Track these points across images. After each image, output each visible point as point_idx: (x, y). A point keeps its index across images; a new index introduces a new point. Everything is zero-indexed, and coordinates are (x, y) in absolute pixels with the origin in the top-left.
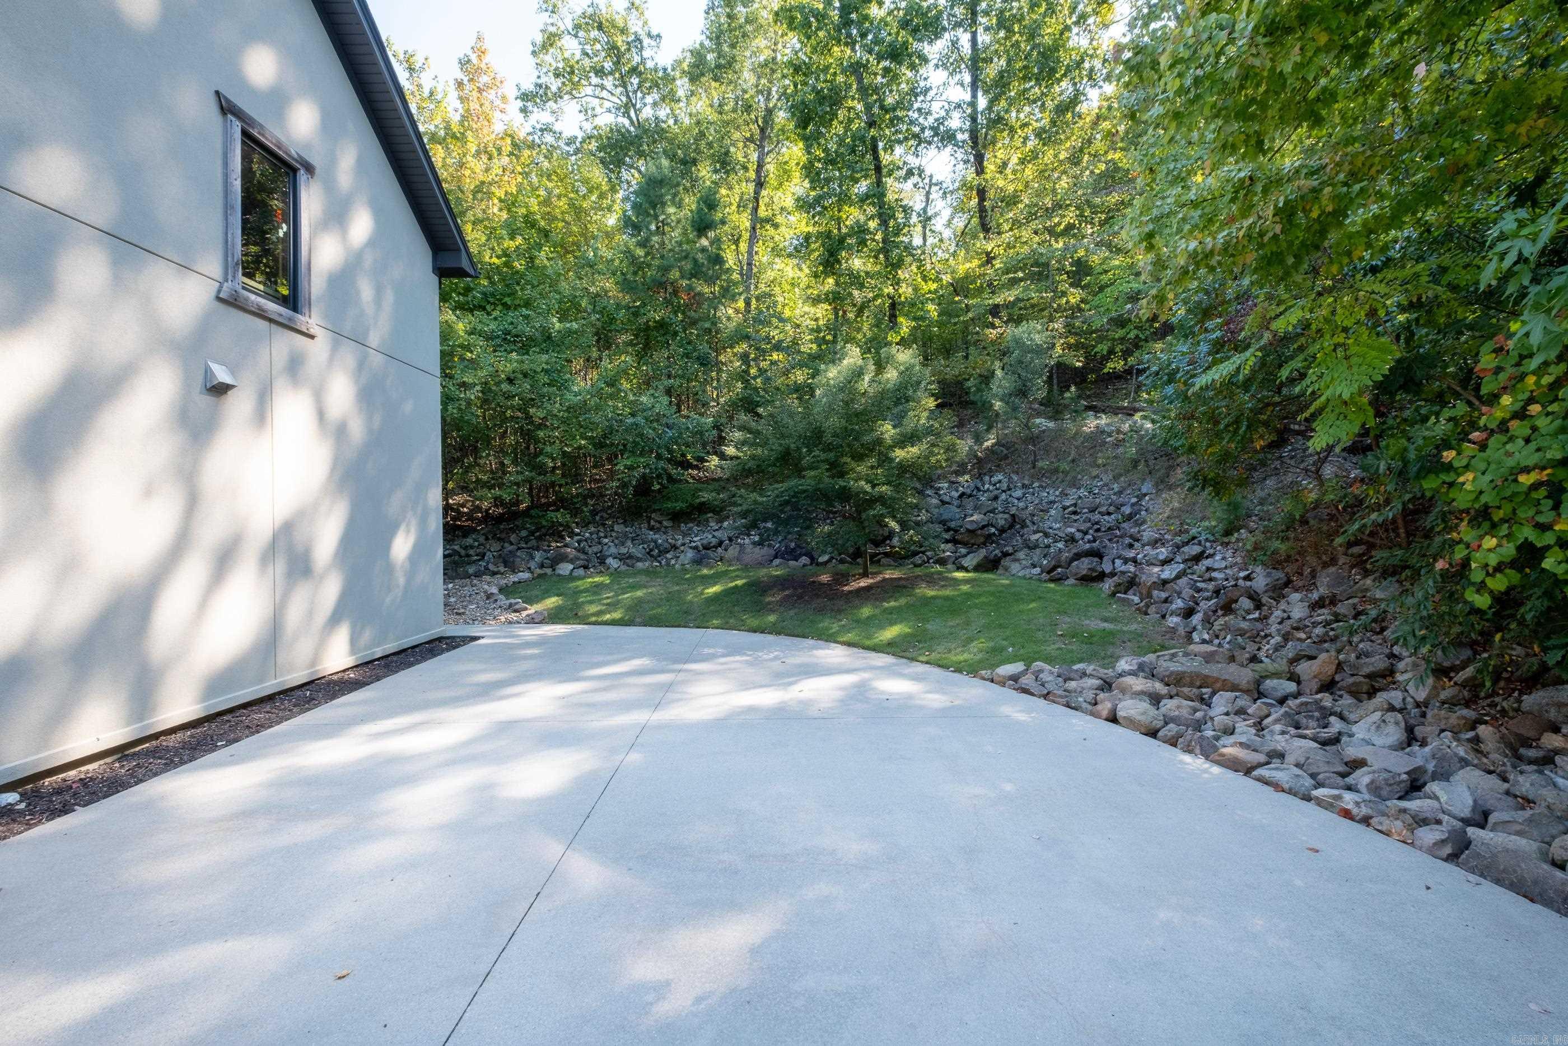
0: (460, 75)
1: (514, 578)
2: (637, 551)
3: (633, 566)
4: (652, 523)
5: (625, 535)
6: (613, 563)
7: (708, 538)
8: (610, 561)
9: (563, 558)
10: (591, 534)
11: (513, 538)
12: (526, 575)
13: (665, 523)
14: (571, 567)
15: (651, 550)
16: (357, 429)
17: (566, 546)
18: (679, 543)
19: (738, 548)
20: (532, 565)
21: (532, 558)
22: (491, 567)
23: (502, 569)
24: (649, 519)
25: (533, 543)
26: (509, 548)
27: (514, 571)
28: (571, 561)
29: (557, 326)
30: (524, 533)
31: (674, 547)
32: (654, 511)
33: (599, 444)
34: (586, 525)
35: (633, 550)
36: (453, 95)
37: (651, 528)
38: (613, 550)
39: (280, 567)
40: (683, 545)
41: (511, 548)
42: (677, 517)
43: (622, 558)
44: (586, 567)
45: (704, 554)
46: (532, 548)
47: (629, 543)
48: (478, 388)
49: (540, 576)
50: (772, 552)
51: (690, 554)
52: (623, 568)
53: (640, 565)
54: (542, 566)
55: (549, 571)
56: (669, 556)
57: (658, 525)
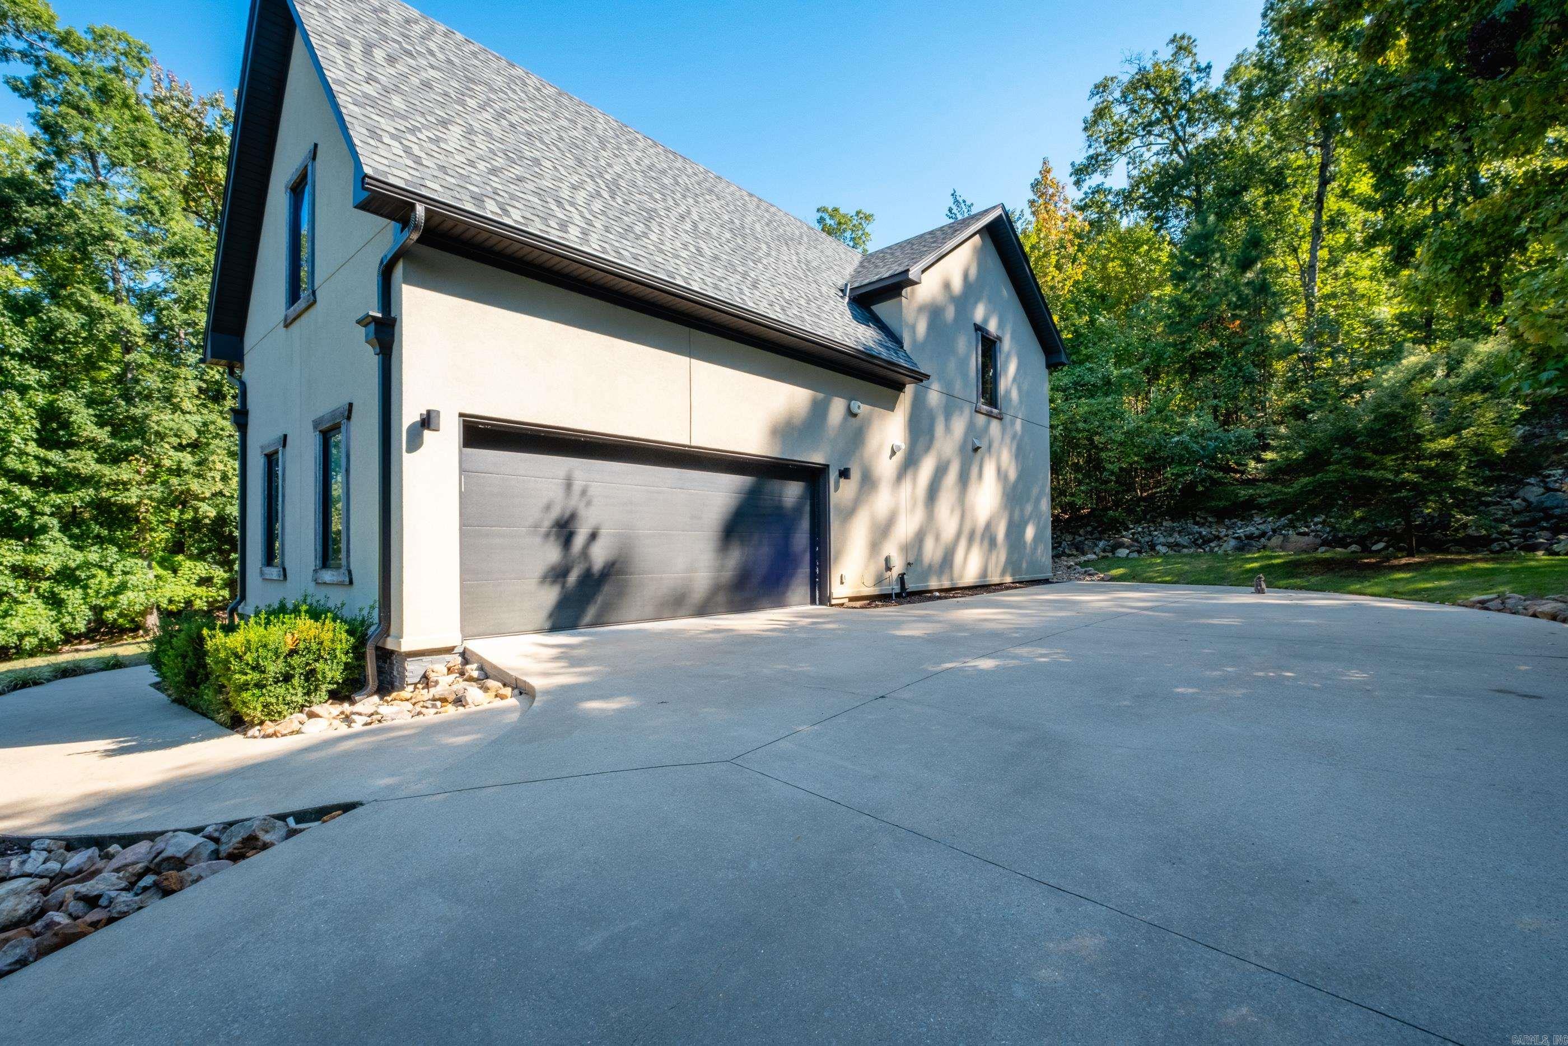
0: (1032, 196)
1: (1083, 559)
2: (1184, 540)
3: (1179, 551)
4: (1198, 519)
5: (1173, 529)
6: (1162, 549)
7: (1251, 529)
8: (1159, 548)
9: (1122, 545)
10: (1143, 528)
11: (1081, 532)
12: (1094, 557)
13: (1210, 519)
14: (1127, 551)
15: (1196, 540)
16: (1012, 475)
17: (1123, 537)
18: (1223, 534)
19: (1281, 538)
20: (1097, 550)
21: (1097, 546)
22: (1067, 551)
23: (1075, 552)
24: (1194, 517)
25: (1096, 535)
26: (1078, 539)
27: (1084, 554)
28: (1128, 548)
29: (1115, 372)
30: (1089, 529)
31: (1218, 538)
32: (1200, 509)
33: (1148, 459)
34: (1138, 522)
35: (1179, 540)
36: (1027, 212)
37: (1196, 523)
38: (1162, 540)
39: (986, 543)
40: (1227, 536)
41: (1080, 539)
42: (1222, 515)
43: (1169, 546)
44: (1139, 552)
45: (1244, 545)
46: (1096, 539)
47: (1176, 535)
48: (1061, 427)
49: (1103, 557)
50: (1318, 541)
51: (1233, 543)
52: (1171, 553)
53: (1185, 551)
54: (1104, 551)
55: (1110, 555)
56: (1212, 544)
57: (1202, 521)
